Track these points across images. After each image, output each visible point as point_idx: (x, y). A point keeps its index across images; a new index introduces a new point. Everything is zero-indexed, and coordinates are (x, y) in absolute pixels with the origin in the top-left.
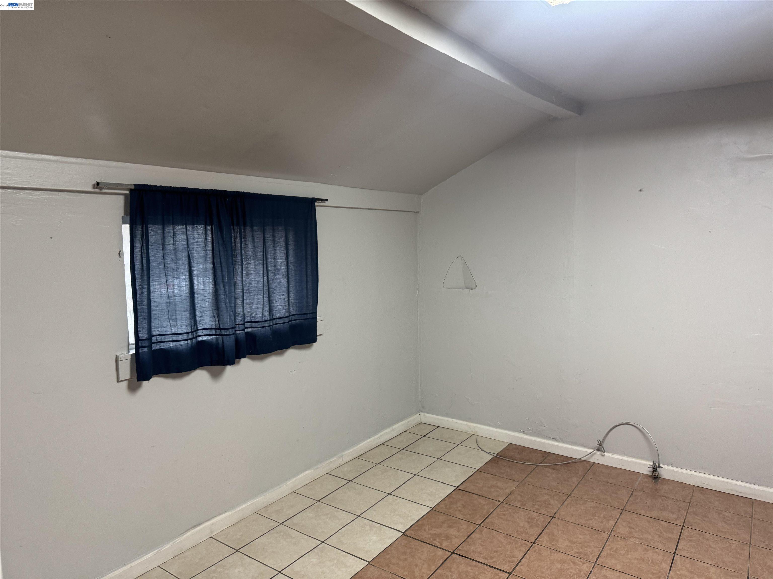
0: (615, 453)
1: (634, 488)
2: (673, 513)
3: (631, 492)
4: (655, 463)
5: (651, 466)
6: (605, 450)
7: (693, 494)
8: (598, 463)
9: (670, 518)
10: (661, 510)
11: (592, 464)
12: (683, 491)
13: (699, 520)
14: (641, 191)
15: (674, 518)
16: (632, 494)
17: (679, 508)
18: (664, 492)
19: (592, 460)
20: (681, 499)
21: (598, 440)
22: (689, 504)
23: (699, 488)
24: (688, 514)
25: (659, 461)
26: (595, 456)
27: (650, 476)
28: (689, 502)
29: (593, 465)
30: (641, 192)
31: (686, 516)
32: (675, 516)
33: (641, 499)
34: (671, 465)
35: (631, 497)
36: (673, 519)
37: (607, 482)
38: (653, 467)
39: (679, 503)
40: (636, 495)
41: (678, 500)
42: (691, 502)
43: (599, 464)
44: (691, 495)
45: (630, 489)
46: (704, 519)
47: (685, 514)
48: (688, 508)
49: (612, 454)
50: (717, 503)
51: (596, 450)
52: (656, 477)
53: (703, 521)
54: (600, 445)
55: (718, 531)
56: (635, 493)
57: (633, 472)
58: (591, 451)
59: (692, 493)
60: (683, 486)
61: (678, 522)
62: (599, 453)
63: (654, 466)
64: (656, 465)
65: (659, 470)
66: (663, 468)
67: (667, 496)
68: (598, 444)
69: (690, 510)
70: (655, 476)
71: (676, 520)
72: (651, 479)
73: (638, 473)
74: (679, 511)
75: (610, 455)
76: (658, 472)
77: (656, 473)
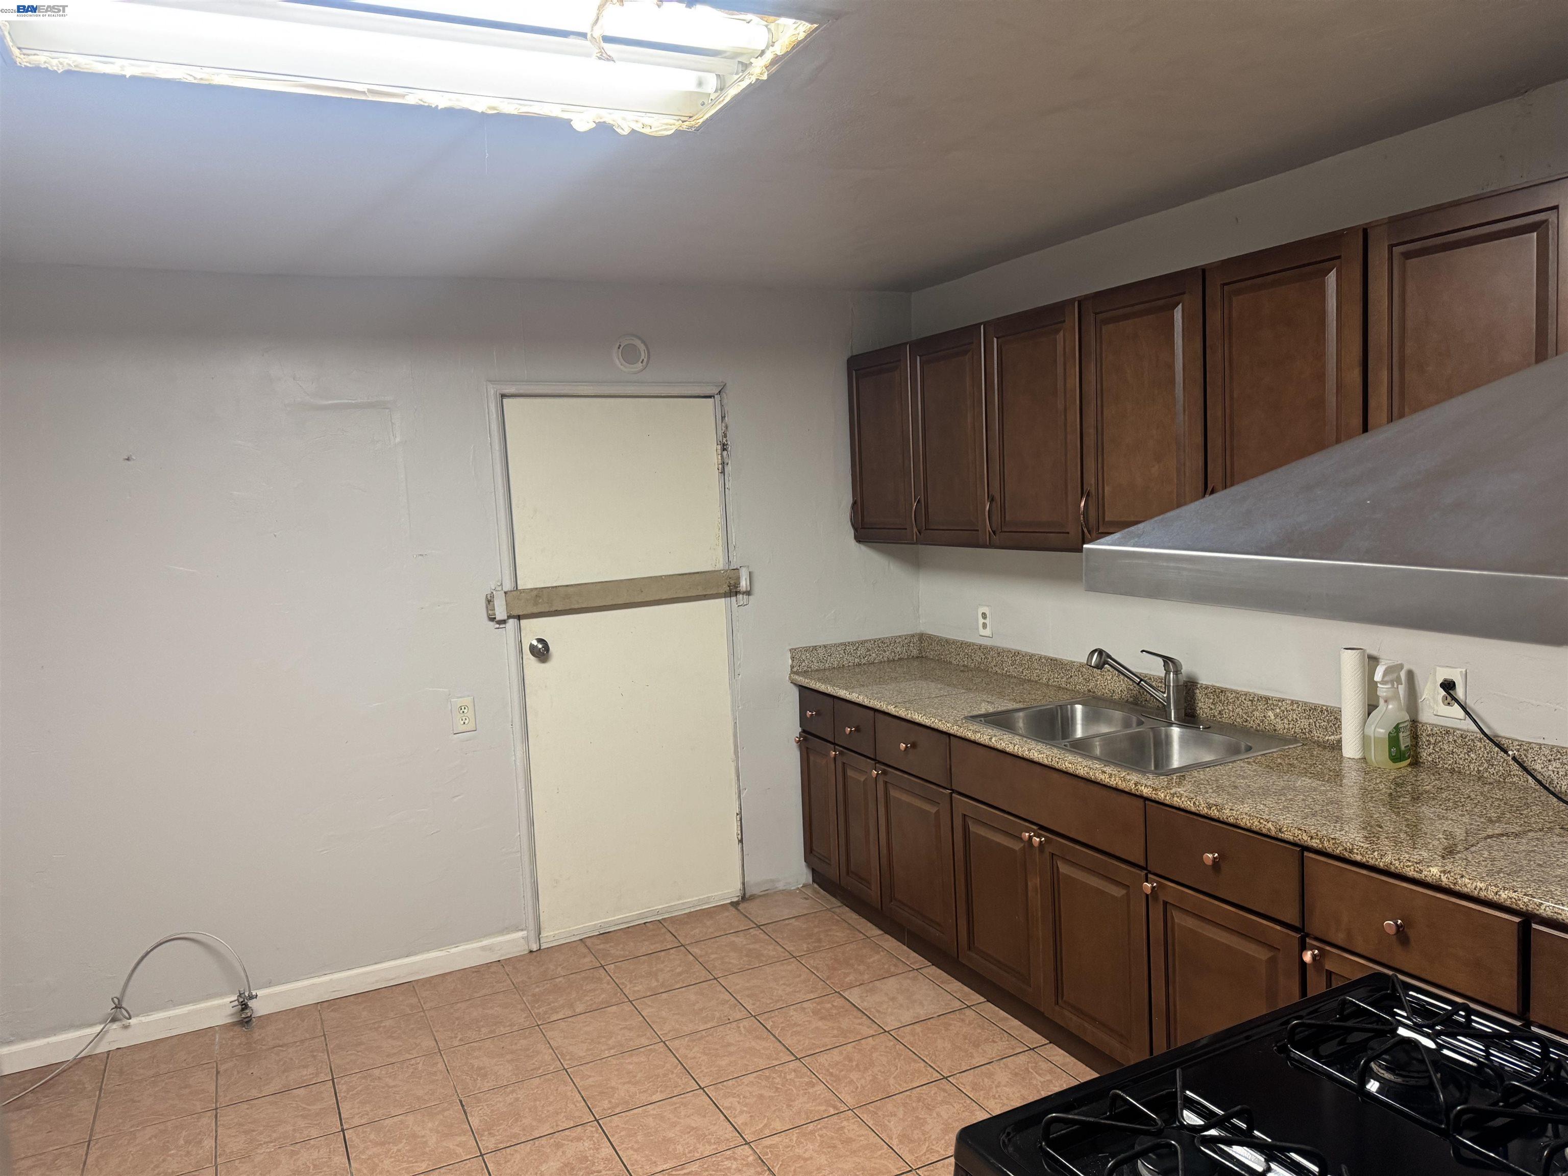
0: (153, 1011)
1: (215, 1060)
2: (306, 1067)
3: (215, 1069)
4: (242, 992)
5: (236, 1003)
6: (131, 1013)
7: (321, 1019)
8: (118, 1049)
9: (305, 1078)
10: (284, 1072)
11: (106, 1055)
12: (303, 1021)
13: (352, 1054)
14: (128, 459)
15: (313, 1074)
16: (218, 1073)
17: (312, 1052)
18: (273, 1039)
19: (102, 1048)
20: (308, 1036)
21: (112, 999)
22: (323, 1038)
23: (325, 1003)
24: (330, 1055)
25: (249, 987)
26: (109, 1037)
27: (234, 1024)
28: (322, 1034)
29: (108, 1058)
30: (129, 463)
31: (329, 1060)
32: (311, 1070)
33: (238, 1072)
34: (270, 984)
35: (219, 1077)
36: (311, 1076)
37: (157, 1075)
38: (242, 1002)
39: (306, 1044)
40: (226, 1071)
41: (302, 1041)
42: (326, 1033)
43: (120, 1048)
44: (320, 1021)
45: (210, 1065)
46: (359, 1049)
47: (326, 1057)
48: (326, 1045)
49: (147, 1015)
50: (365, 1013)
51: (109, 1022)
52: (250, 1019)
53: (360, 1053)
54: (118, 1007)
55: (387, 1056)
56: (222, 1068)
57: (197, 1032)
58: (98, 1028)
59: (319, 1017)
60: (299, 1013)
61: (322, 1077)
62: (115, 1026)
63: (241, 1000)
64: (245, 996)
65: (252, 1003)
66: (259, 996)
67: (281, 1043)
68: (114, 1006)
69: (330, 1047)
70: (248, 1017)
71: (317, 1075)
72: (236, 1028)
73: (209, 1030)
74: (314, 1056)
75: (143, 1019)
76: (251, 1007)
77: (247, 1011)
